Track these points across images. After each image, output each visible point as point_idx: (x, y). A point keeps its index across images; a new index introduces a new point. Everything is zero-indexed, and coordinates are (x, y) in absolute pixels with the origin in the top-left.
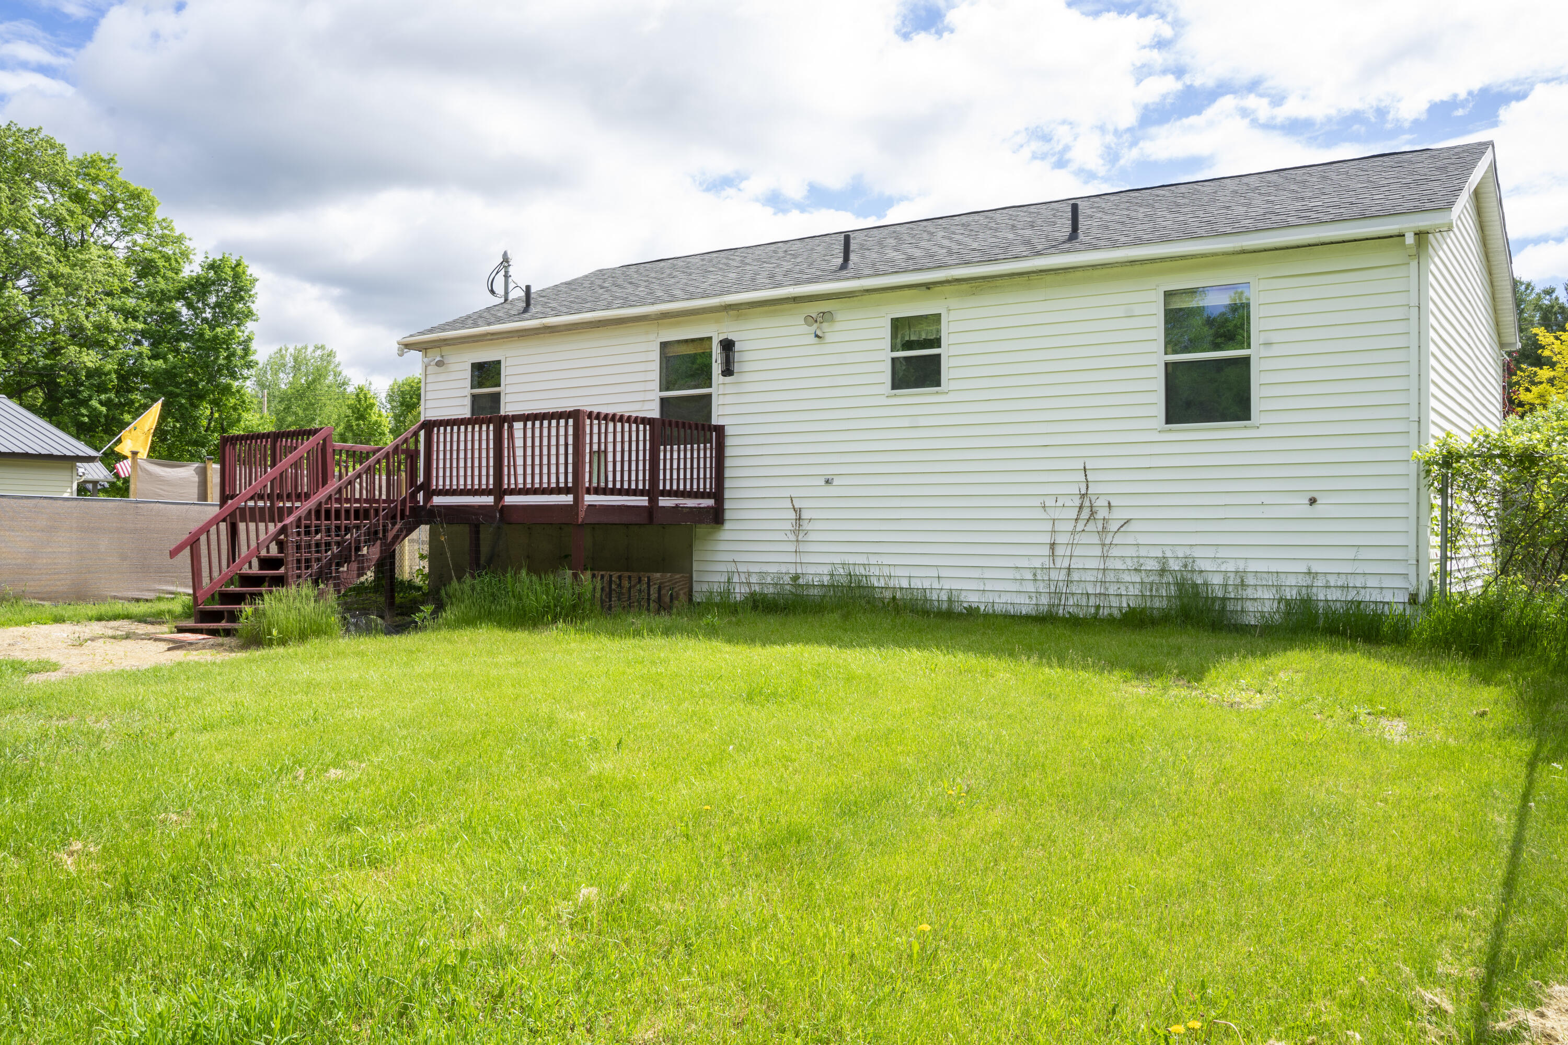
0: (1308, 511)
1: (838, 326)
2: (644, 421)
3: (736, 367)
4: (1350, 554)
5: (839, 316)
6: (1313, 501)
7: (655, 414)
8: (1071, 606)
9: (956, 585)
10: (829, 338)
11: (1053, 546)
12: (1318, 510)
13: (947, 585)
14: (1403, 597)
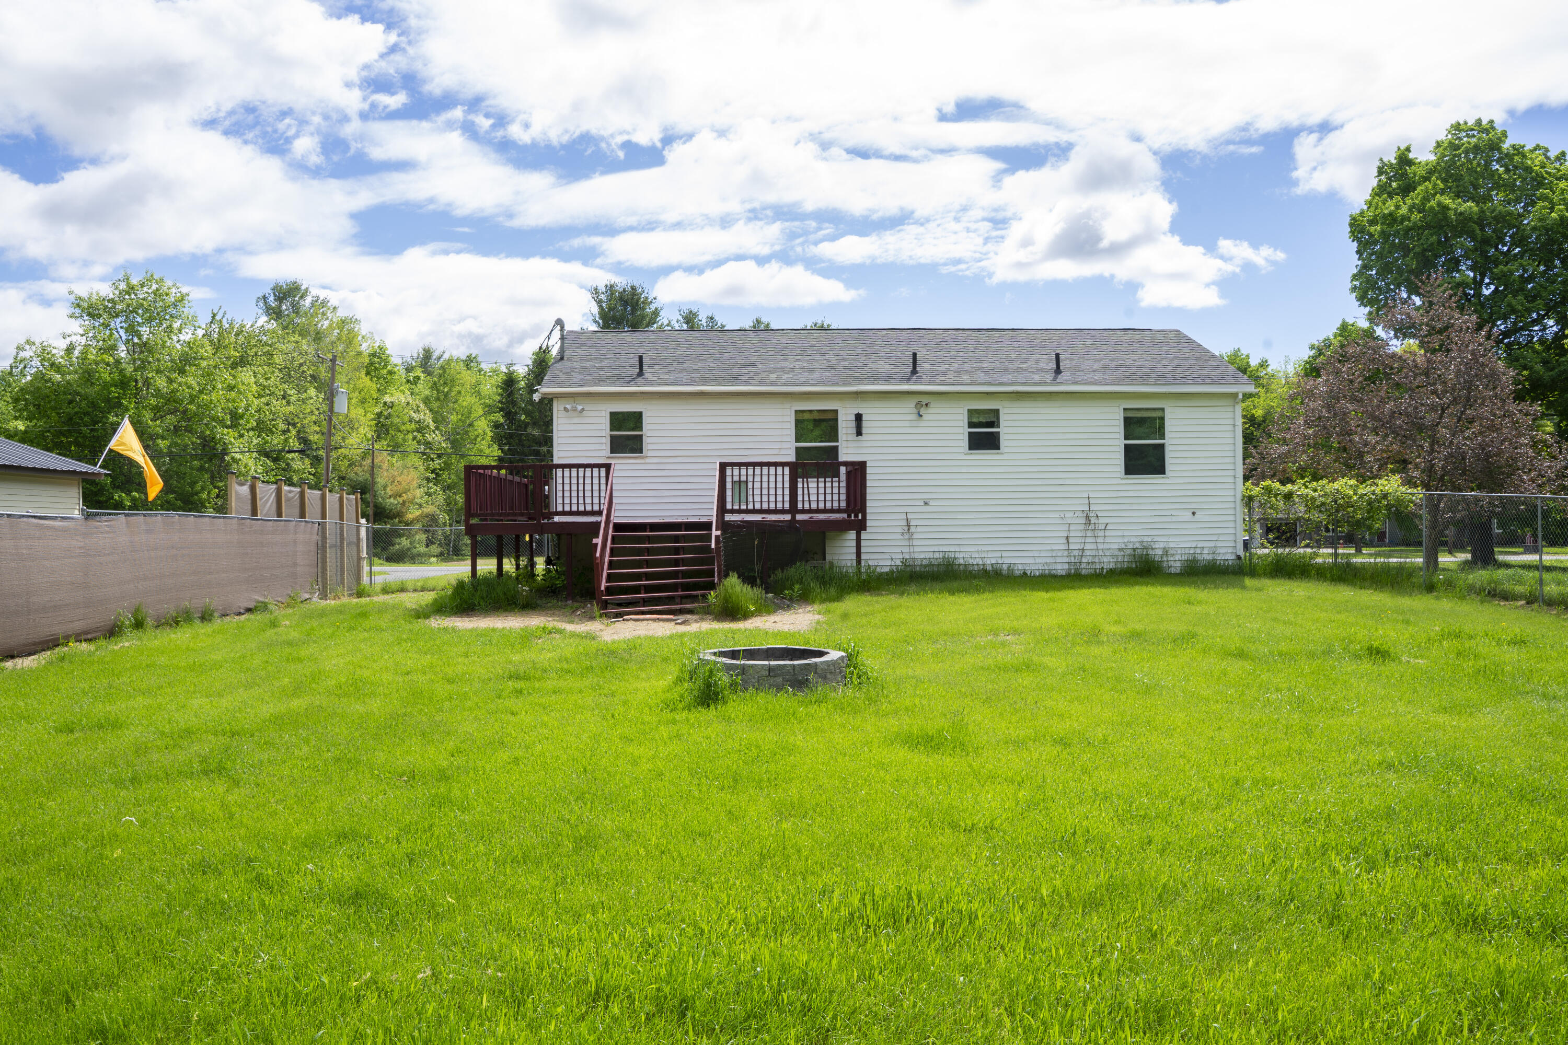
0: (1191, 518)
1: (931, 410)
2: (783, 464)
3: (864, 431)
4: (1215, 538)
5: (932, 405)
6: (1194, 514)
7: (792, 459)
8: (1085, 570)
9: (1013, 561)
10: (925, 417)
11: (1067, 537)
12: (1197, 517)
13: (1007, 561)
14: (1233, 557)
